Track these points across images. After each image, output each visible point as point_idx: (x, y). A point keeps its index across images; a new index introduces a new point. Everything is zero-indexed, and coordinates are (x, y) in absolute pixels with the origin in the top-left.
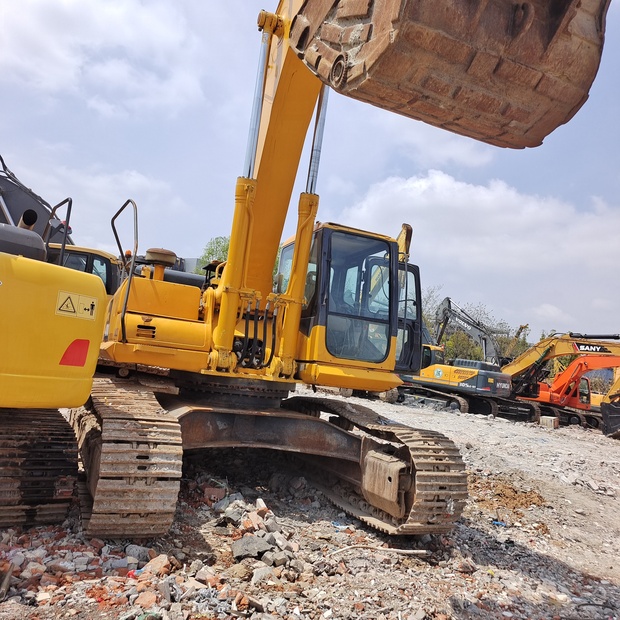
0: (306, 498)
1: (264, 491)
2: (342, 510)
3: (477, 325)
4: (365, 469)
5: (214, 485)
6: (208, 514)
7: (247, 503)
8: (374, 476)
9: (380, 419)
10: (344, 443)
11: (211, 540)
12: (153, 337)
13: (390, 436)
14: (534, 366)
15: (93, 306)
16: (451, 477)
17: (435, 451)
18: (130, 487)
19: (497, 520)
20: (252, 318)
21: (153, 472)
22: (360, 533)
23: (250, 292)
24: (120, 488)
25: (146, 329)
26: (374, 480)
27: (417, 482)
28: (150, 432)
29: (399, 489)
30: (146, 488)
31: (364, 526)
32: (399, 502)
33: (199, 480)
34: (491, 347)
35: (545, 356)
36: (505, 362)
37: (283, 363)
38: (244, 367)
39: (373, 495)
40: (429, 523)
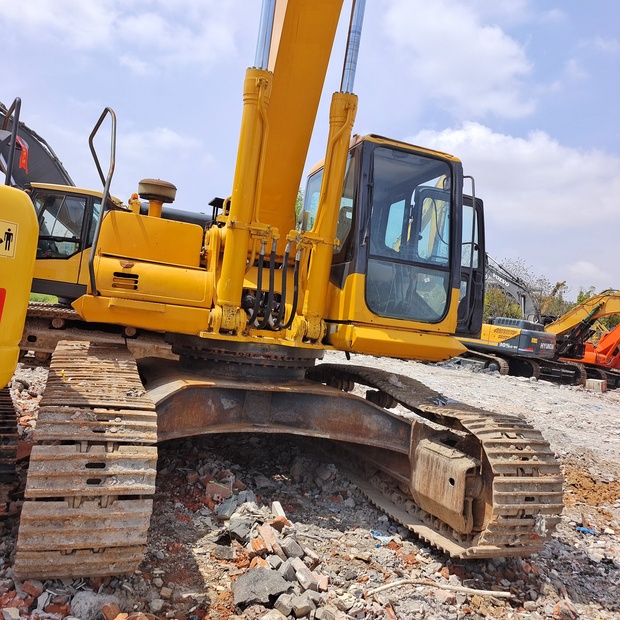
0: (336, 494)
1: (285, 481)
2: (383, 513)
3: (517, 282)
4: (415, 463)
5: (220, 478)
6: (208, 521)
7: (260, 506)
8: (428, 474)
9: (437, 398)
10: (388, 427)
11: (207, 570)
12: (136, 288)
13: (452, 422)
14: (581, 325)
15: (9, 236)
16: (541, 484)
17: (519, 446)
18: (73, 512)
19: (581, 525)
20: (266, 265)
21: (111, 487)
22: (408, 547)
23: (264, 228)
24: (57, 514)
25: (126, 278)
26: (429, 481)
27: (495, 492)
28: (110, 426)
29: (465, 496)
30: (99, 512)
31: (413, 537)
32: (464, 513)
33: (201, 471)
34: (530, 305)
35: (594, 314)
36: (548, 320)
37: (308, 323)
38: (258, 328)
39: (426, 498)
40: (508, 546)
